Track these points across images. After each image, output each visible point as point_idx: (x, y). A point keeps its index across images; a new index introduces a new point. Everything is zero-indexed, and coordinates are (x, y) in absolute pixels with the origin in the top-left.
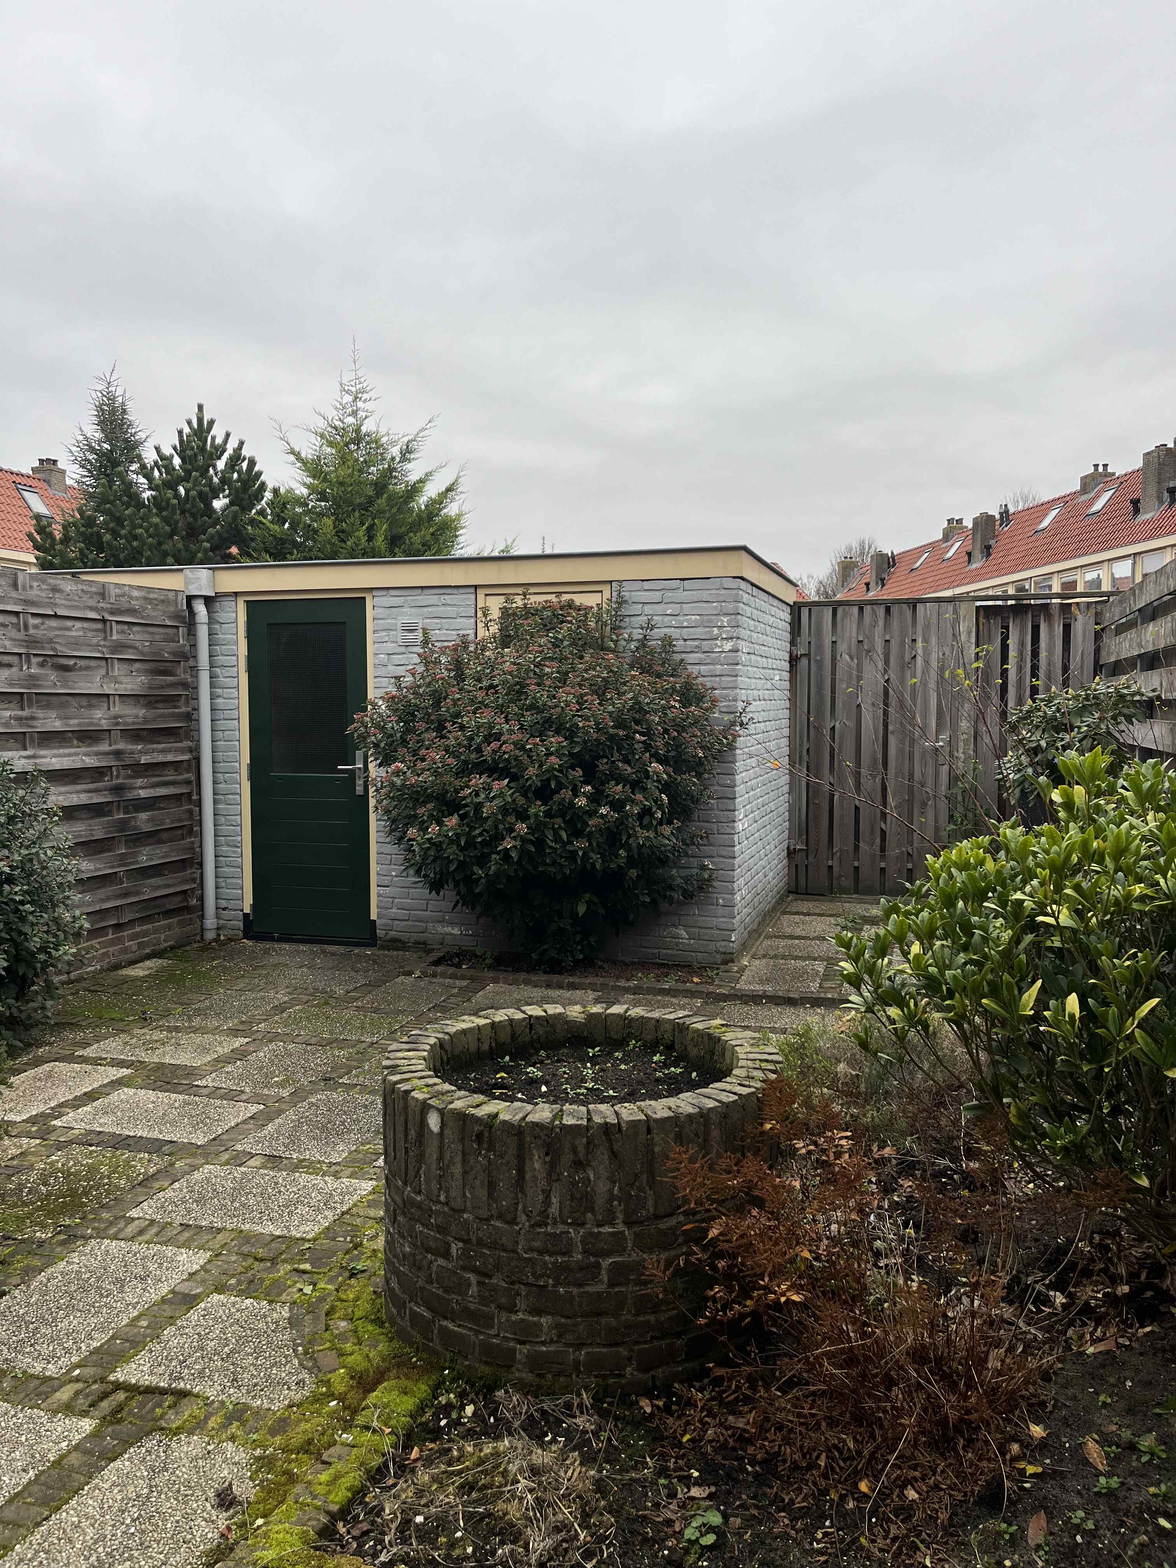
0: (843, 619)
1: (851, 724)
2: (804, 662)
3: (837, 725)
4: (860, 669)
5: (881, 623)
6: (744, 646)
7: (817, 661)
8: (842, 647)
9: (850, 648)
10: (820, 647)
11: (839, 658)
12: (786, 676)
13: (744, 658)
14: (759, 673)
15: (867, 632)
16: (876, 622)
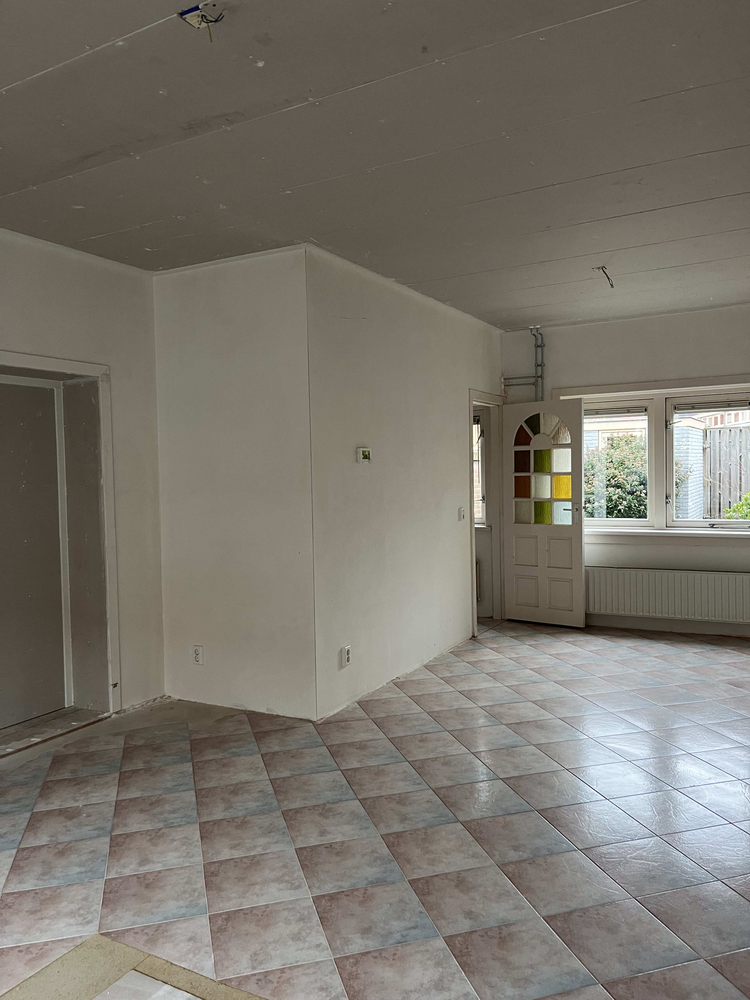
0: (723, 434)
1: (727, 472)
2: (709, 449)
3: (722, 472)
4: (730, 451)
5: (738, 435)
6: (690, 447)
7: (713, 449)
8: (723, 444)
9: (726, 444)
10: (714, 446)
11: (722, 448)
12: (702, 455)
13: (690, 451)
14: (694, 455)
15: (733, 439)
16: (736, 435)
